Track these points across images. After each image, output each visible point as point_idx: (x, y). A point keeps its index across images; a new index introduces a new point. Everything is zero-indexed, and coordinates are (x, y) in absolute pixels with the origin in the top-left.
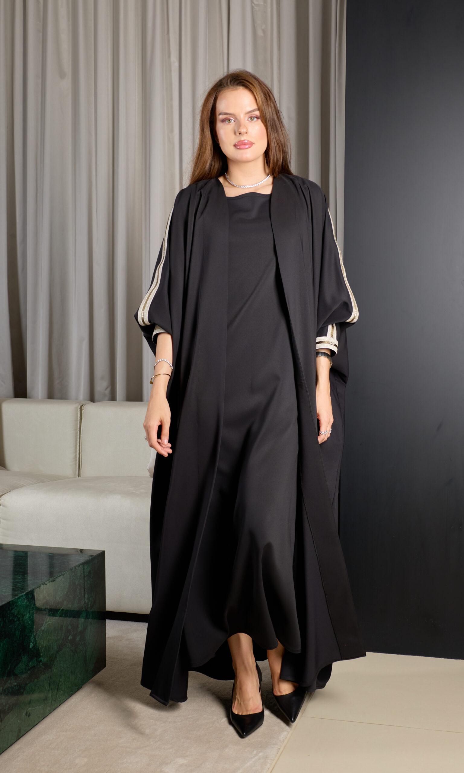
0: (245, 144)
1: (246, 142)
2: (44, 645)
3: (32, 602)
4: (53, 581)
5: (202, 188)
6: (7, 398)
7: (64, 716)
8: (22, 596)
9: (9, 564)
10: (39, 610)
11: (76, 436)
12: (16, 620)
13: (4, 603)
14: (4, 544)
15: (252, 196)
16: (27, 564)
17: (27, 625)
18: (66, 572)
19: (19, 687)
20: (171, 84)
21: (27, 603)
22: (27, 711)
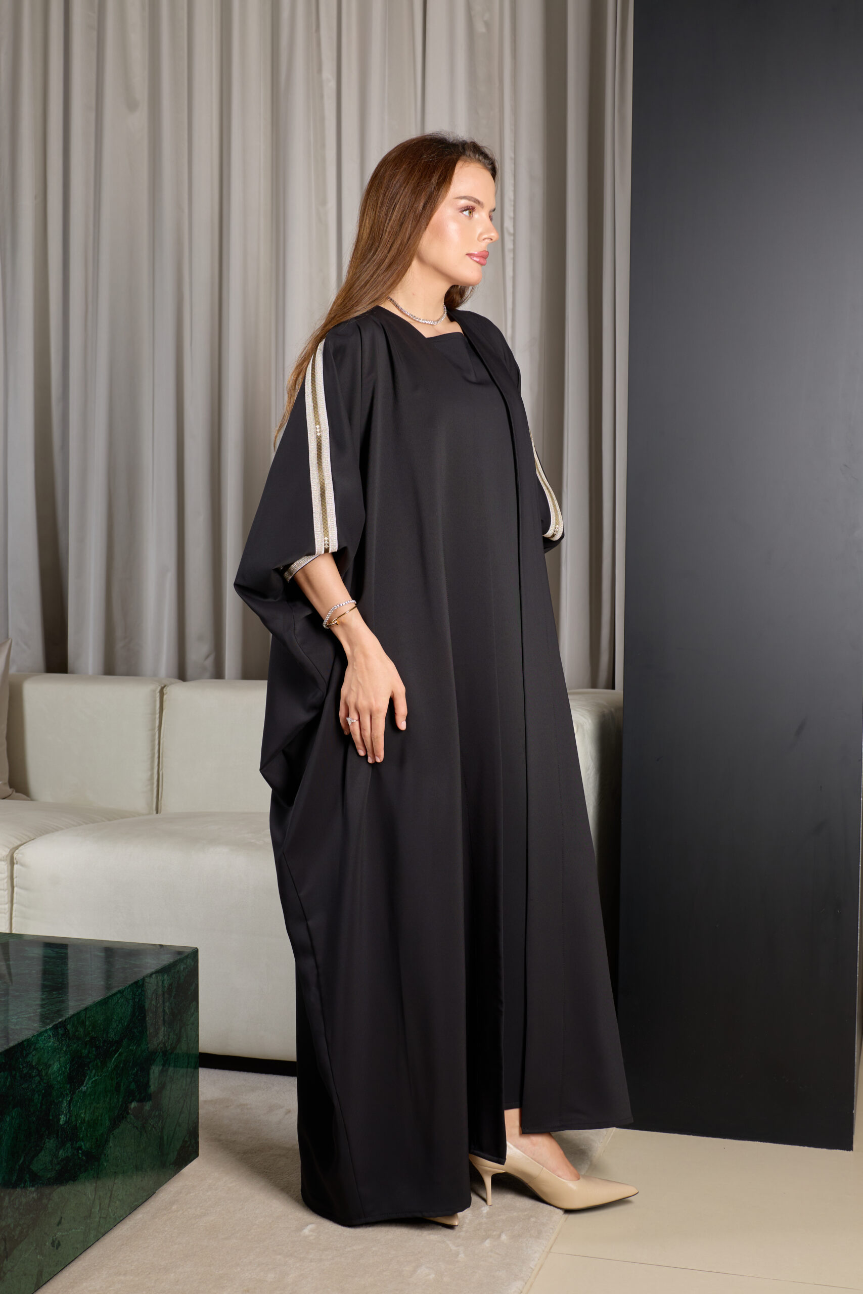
2: (87, 1119)
3: (63, 1042)
6: (32, 673)
7: (123, 1245)
8: (46, 1031)
11: (153, 741)
12: (34, 1074)
17: (55, 1083)
20: (322, 119)
21: (54, 1044)
22: (54, 1238)
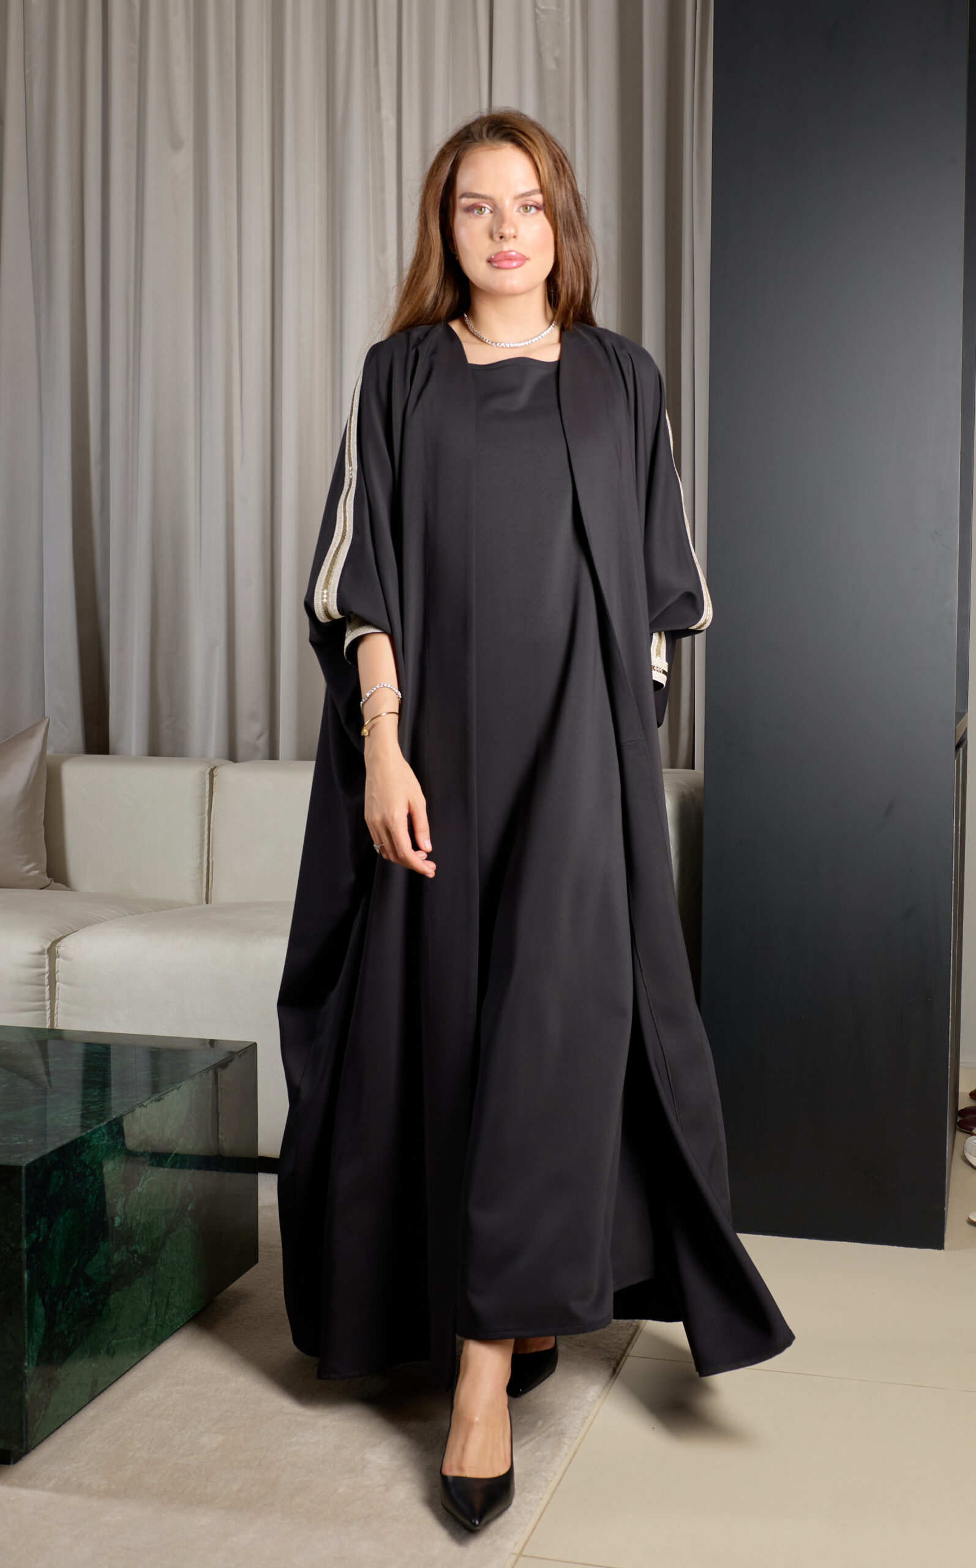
0: (511, 259)
1: (512, 256)
2: (142, 1221)
3: (118, 1140)
4: (159, 1100)
5: (419, 342)
6: (71, 754)
8: (100, 1129)
9: (74, 1067)
10: (131, 1155)
11: (202, 826)
12: (87, 1173)
13: (65, 1142)
14: (66, 1030)
15: (520, 366)
16: (109, 1067)
18: (184, 1082)
19: (93, 1300)
20: (382, 160)
21: (109, 1141)
22: (109, 1346)
